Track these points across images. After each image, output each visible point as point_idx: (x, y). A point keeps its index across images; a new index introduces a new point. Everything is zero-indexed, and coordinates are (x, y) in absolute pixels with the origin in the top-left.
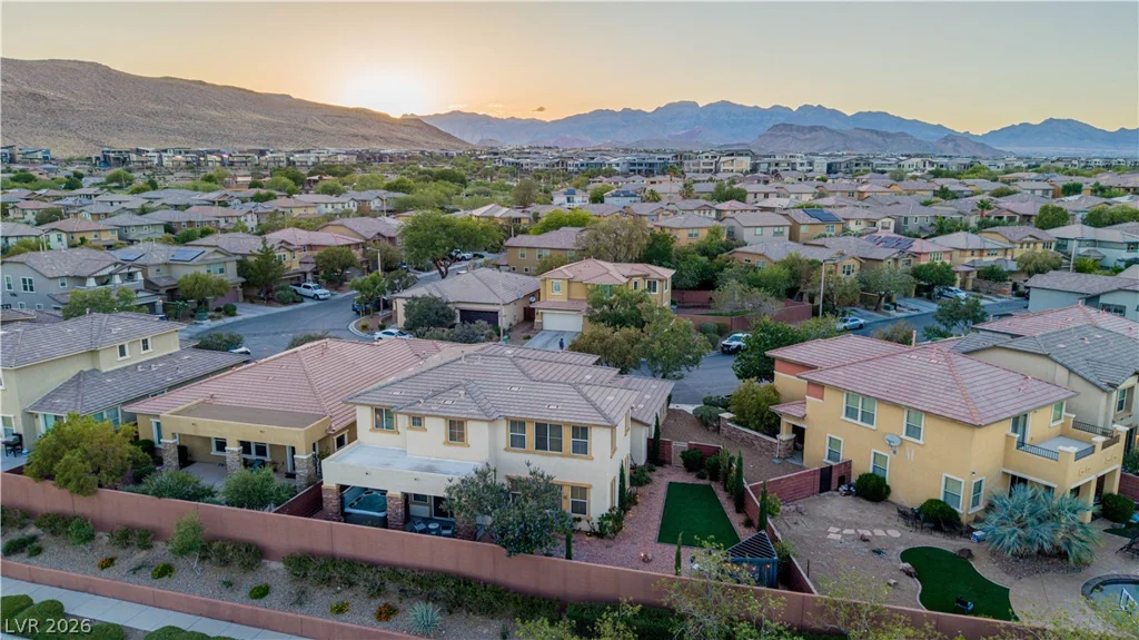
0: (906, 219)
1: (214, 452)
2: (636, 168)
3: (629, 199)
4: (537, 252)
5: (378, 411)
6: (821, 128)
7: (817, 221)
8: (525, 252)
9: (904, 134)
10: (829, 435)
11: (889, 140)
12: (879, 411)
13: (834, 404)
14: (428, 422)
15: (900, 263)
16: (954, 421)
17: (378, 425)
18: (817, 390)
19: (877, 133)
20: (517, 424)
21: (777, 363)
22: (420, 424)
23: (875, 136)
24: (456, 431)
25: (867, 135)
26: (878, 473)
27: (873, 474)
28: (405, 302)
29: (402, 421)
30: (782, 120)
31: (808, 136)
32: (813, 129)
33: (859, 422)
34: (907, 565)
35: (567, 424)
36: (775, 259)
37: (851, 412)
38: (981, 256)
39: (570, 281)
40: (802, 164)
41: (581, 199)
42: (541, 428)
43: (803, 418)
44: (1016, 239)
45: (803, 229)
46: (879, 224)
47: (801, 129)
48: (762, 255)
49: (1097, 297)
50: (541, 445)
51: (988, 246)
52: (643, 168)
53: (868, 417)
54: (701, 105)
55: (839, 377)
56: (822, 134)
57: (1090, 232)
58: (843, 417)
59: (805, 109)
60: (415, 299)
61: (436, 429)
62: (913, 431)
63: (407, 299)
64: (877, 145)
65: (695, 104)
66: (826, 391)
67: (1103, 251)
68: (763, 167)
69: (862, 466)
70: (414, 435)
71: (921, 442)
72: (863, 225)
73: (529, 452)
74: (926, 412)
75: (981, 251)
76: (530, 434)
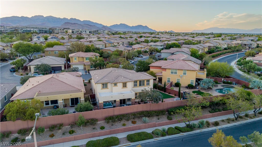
0: (123, 42)
1: (45, 106)
2: (42, 32)
3: (56, 39)
4: (54, 52)
5: (103, 84)
6: (77, 24)
7: (109, 43)
8: (50, 52)
9: (94, 26)
10: (168, 77)
11: (92, 27)
12: (178, 71)
13: (168, 72)
14: (118, 84)
15: (133, 50)
16: (193, 71)
17: (103, 88)
18: (165, 70)
20: (135, 82)
21: (150, 67)
22: (116, 85)
23: (89, 26)
24: (125, 85)
25: (87, 25)
26: (178, 82)
27: (177, 83)
29: (109, 85)
30: (66, 21)
32: (74, 24)
33: (174, 74)
34: (196, 93)
35: (145, 80)
36: (113, 51)
37: (172, 73)
38: (141, 49)
39: (79, 57)
40: (83, 32)
41: (42, 39)
42: (140, 81)
43: (162, 76)
44: (145, 45)
45: (107, 45)
46: (120, 43)
47: (72, 24)
48: (110, 50)
49: (173, 53)
50: (140, 85)
51: (142, 47)
52: (44, 32)
53: (176, 73)
54: (44, 17)
55: (169, 67)
57: (155, 44)
58: (171, 74)
59: (72, 19)
60: (38, 65)
61: (120, 85)
62: (185, 74)
64: (89, 28)
65: (43, 16)
66: (167, 70)
68: (75, 32)
69: (175, 81)
70: (115, 88)
71: (186, 75)
72: (117, 44)
73: (138, 87)
74: (187, 70)
75: (142, 48)
76: (138, 83)
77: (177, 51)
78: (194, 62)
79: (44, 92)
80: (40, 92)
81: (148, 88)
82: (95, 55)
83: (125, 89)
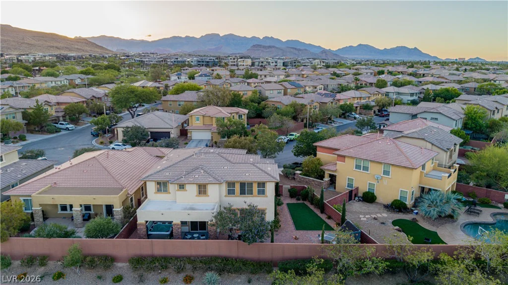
0: (327, 85)
1: (60, 212)
2: (201, 63)
3: (207, 77)
4: (178, 103)
5: (159, 183)
6: (274, 47)
7: (294, 87)
8: (172, 103)
9: (306, 50)
10: (348, 177)
11: (300, 52)
12: (370, 165)
13: (350, 164)
14: (187, 187)
15: (333, 104)
16: (405, 167)
17: (159, 190)
18: (342, 158)
19: (296, 49)
20: (231, 185)
21: (318, 149)
22: (183, 188)
23: (294, 50)
24: (202, 190)
25: (292, 50)
26: (370, 191)
27: (368, 192)
28: (122, 129)
29: (172, 188)
30: (256, 43)
31: (268, 50)
32: (270, 47)
33: (362, 171)
34: (397, 227)
35: (255, 182)
36: (286, 104)
37: (358, 167)
38: (360, 100)
39: (204, 116)
40: (272, 63)
41: (184, 78)
42: (243, 185)
43: (335, 171)
44: (372, 93)
45: (289, 90)
46: (318, 88)
47: (264, 47)
48: (280, 102)
49: (416, 115)
50: (243, 192)
51: (363, 96)
52: (204, 63)
53: (366, 168)
54: (221, 35)
55: (351, 152)
56: (273, 49)
57: (396, 89)
58: (354, 169)
59: (266, 38)
60: (128, 128)
61: (192, 189)
62: (386, 173)
63: (123, 128)
64: (295, 54)
65: (218, 35)
66: (346, 159)
67: (402, 97)
68: (257, 64)
69: (363, 188)
70: (180, 194)
71: (390, 177)
72: (311, 88)
73: (238, 196)
74: (393, 165)
75: (361, 98)
76: (237, 188)
77: (425, 112)
78: (432, 144)
79: (63, 185)
80: (55, 185)
81: (245, 202)
82: (237, 113)
83: (202, 199)
